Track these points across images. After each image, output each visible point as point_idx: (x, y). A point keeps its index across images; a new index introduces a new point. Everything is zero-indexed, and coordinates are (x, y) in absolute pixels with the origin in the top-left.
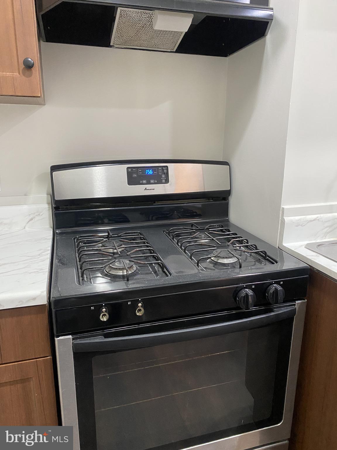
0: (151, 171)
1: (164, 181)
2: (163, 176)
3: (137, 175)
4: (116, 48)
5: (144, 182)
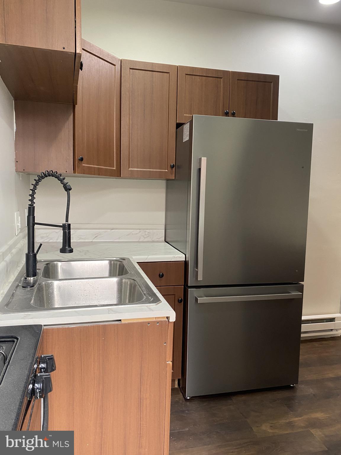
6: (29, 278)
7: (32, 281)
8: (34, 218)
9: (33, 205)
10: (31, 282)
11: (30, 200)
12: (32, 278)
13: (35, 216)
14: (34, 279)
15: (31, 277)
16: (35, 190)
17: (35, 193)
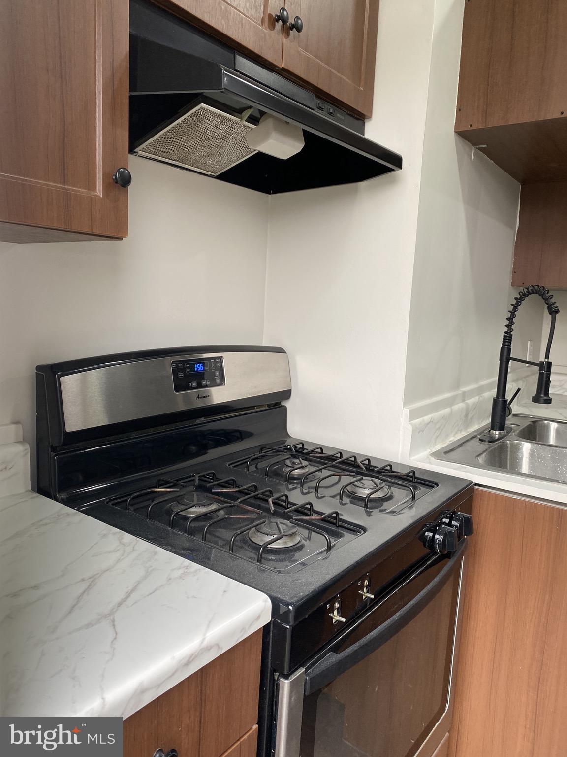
0: (202, 365)
1: (218, 381)
2: (217, 373)
3: (184, 373)
4: (139, 156)
5: (194, 384)
6: (494, 432)
7: (497, 436)
8: (509, 350)
9: (510, 332)
10: (495, 437)
11: (506, 326)
12: (497, 433)
13: (511, 349)
14: (499, 433)
15: (496, 430)
16: (515, 313)
17: (516, 316)
